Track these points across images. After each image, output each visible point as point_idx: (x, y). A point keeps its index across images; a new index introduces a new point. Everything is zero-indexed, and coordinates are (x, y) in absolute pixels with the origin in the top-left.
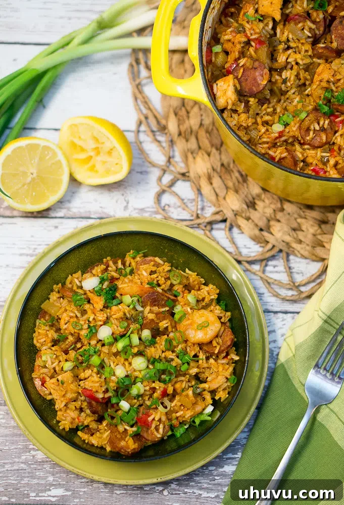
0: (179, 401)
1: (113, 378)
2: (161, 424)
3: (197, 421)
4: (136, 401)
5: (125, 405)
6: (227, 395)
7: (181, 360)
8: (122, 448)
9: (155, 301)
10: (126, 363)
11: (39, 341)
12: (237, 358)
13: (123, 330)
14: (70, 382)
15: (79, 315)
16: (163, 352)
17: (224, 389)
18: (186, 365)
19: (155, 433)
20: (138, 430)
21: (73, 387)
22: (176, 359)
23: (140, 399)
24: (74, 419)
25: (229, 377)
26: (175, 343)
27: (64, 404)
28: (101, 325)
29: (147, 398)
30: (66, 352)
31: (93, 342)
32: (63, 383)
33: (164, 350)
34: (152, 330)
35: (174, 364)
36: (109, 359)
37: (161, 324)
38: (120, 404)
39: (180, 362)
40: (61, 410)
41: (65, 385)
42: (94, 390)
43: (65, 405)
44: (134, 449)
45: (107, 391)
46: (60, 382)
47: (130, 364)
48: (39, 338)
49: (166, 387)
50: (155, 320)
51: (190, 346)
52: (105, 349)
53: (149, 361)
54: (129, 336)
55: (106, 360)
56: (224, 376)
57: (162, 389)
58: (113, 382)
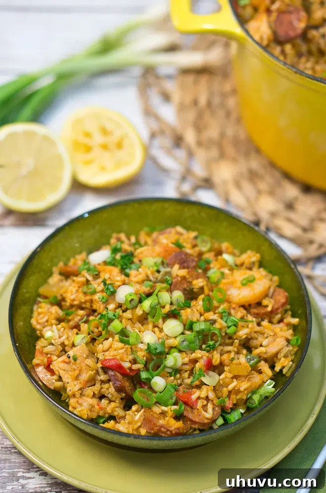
0: (230, 372)
1: (141, 346)
2: (209, 404)
3: (256, 398)
4: (172, 378)
5: (159, 382)
6: (291, 363)
7: (226, 322)
8: (162, 426)
9: (184, 262)
10: (156, 329)
11: (40, 321)
12: (295, 321)
13: (149, 288)
14: (84, 356)
15: (90, 278)
16: (201, 315)
17: (286, 356)
18: (233, 329)
19: (204, 413)
20: (180, 409)
21: (90, 362)
22: (219, 320)
23: (178, 376)
24: (93, 407)
25: (290, 338)
26: (215, 303)
27: (78, 387)
28: (119, 286)
29: (186, 375)
30: (77, 327)
31: (111, 306)
32: (75, 360)
33: (202, 311)
34: (184, 291)
35: (217, 326)
36: (133, 327)
37: (195, 282)
38: (153, 381)
39: (225, 324)
40: (74, 396)
41: (78, 362)
42: (118, 357)
43: (80, 389)
44: (178, 429)
45: (134, 362)
46: (71, 358)
47: (161, 330)
48: (39, 318)
49: (210, 356)
50: (187, 277)
51: (234, 308)
52: (128, 314)
53: (184, 325)
54: (157, 295)
55: (129, 328)
56: (284, 338)
57: (205, 358)
58: (141, 350)
